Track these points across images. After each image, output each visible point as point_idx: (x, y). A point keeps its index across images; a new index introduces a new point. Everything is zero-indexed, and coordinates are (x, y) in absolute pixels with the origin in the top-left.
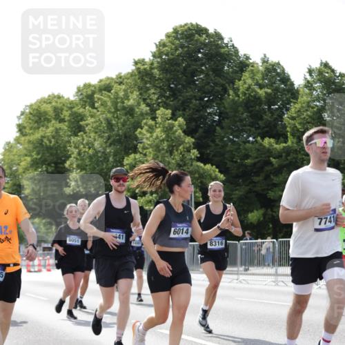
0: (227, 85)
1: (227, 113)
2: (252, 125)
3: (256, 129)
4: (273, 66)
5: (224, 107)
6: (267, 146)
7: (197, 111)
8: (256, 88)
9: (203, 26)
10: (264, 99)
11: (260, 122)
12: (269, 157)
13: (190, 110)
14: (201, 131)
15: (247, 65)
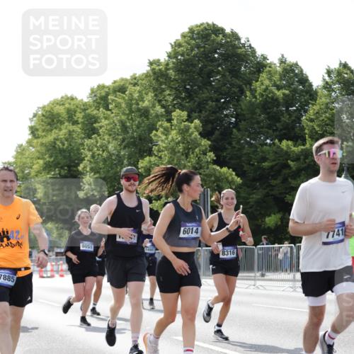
0: (244, 86)
1: (244, 115)
2: (269, 127)
3: (274, 131)
4: (291, 66)
5: (241, 109)
6: (285, 148)
7: (214, 112)
8: (274, 89)
9: (220, 26)
10: (281, 101)
11: (278, 125)
12: (287, 160)
13: (206, 111)
14: (217, 133)
15: (265, 66)
